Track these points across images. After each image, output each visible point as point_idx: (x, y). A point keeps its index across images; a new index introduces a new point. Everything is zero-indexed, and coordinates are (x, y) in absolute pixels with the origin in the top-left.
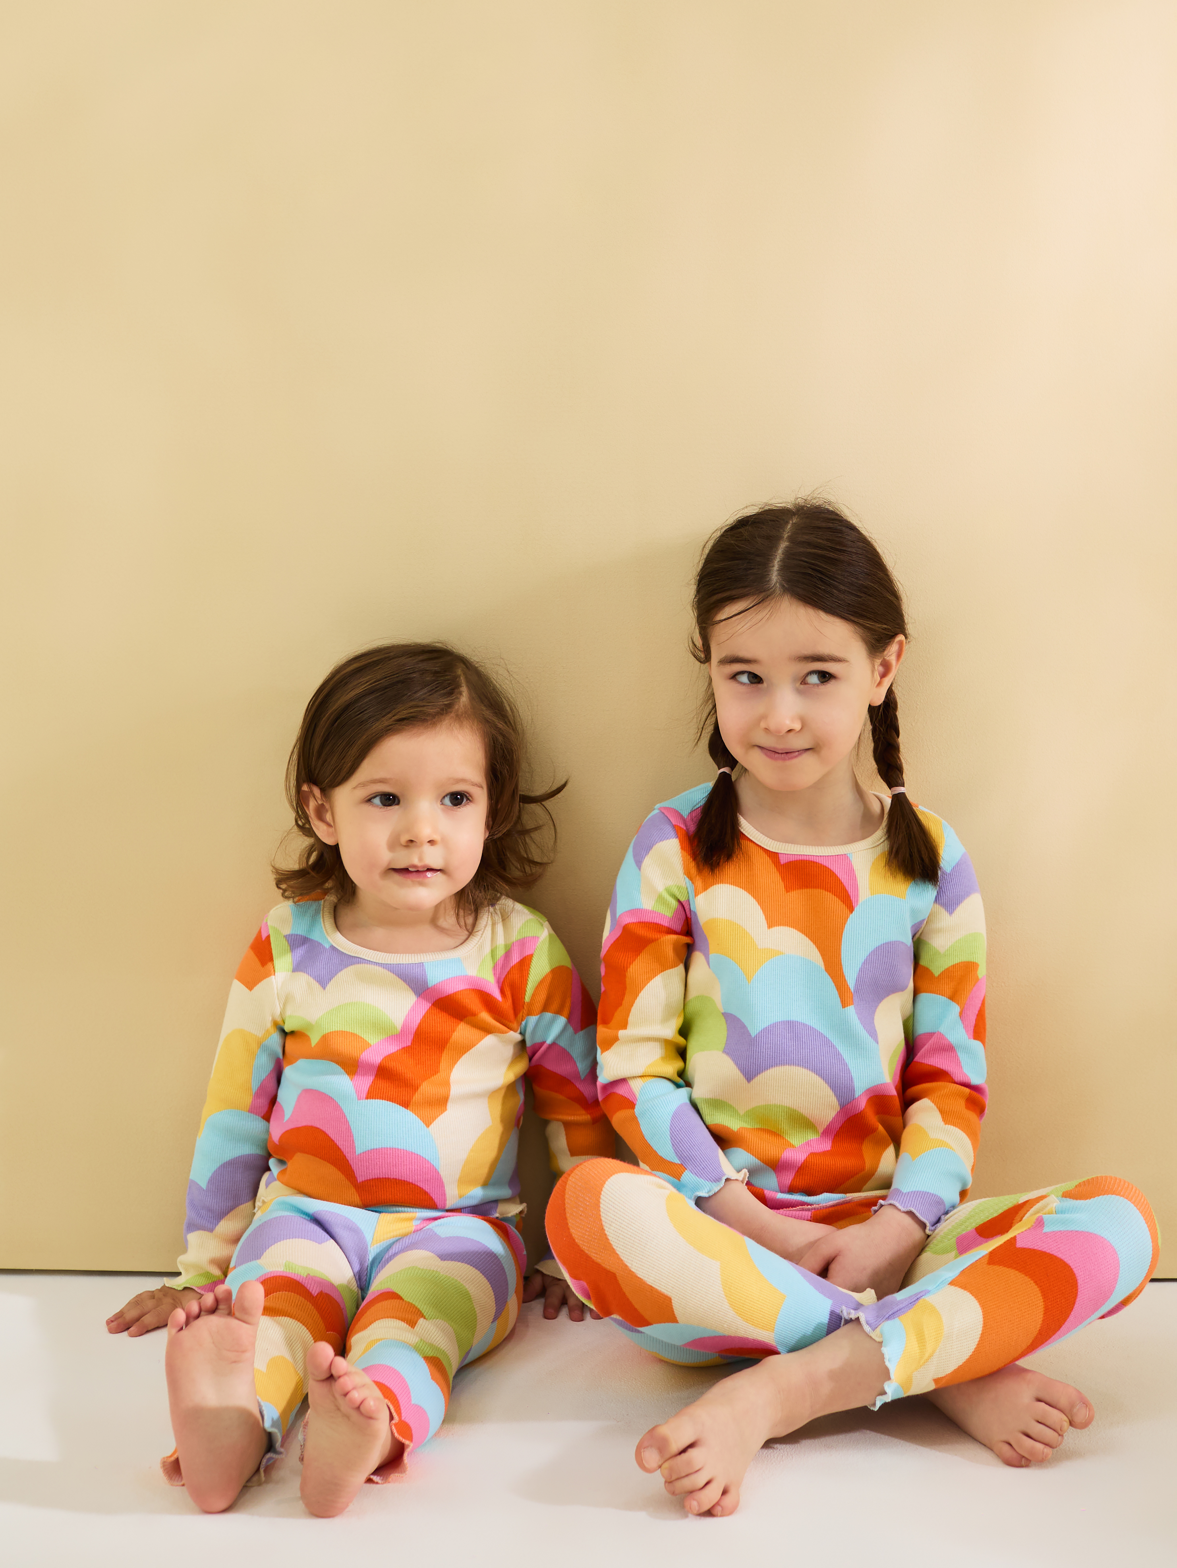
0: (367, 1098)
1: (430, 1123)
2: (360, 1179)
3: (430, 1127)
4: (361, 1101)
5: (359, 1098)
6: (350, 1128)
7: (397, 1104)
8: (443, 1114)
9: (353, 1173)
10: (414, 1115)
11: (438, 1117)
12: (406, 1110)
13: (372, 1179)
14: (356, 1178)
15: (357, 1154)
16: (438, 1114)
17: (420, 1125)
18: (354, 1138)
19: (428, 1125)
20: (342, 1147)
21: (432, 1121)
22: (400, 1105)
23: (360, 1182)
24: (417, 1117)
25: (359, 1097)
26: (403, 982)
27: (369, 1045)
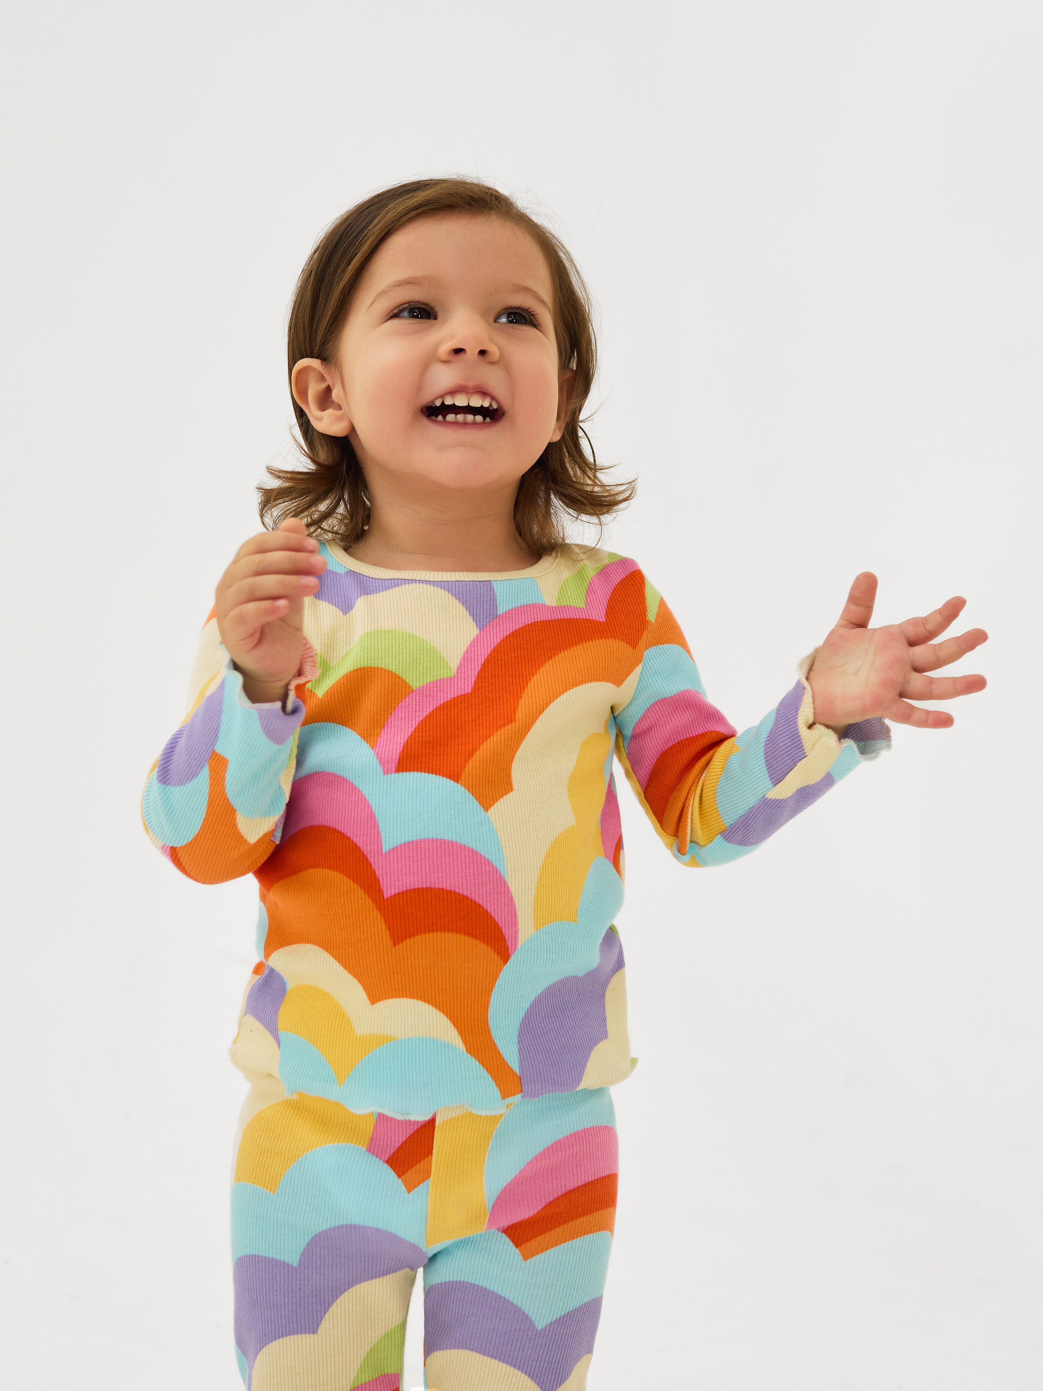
0: (398, 771)
1: (488, 806)
2: (388, 892)
3: (489, 811)
4: (389, 775)
5: (386, 772)
6: (374, 814)
7: (443, 776)
8: (508, 795)
9: (377, 885)
10: (467, 792)
11: (500, 798)
12: (456, 784)
13: (407, 891)
14: (382, 891)
15: (384, 851)
16: (501, 794)
17: (475, 807)
18: (380, 828)
19: (486, 809)
20: (361, 844)
21: (492, 803)
22: (447, 777)
23: (387, 898)
24: (471, 795)
25: (386, 769)
26: (461, 605)
27: (411, 689)
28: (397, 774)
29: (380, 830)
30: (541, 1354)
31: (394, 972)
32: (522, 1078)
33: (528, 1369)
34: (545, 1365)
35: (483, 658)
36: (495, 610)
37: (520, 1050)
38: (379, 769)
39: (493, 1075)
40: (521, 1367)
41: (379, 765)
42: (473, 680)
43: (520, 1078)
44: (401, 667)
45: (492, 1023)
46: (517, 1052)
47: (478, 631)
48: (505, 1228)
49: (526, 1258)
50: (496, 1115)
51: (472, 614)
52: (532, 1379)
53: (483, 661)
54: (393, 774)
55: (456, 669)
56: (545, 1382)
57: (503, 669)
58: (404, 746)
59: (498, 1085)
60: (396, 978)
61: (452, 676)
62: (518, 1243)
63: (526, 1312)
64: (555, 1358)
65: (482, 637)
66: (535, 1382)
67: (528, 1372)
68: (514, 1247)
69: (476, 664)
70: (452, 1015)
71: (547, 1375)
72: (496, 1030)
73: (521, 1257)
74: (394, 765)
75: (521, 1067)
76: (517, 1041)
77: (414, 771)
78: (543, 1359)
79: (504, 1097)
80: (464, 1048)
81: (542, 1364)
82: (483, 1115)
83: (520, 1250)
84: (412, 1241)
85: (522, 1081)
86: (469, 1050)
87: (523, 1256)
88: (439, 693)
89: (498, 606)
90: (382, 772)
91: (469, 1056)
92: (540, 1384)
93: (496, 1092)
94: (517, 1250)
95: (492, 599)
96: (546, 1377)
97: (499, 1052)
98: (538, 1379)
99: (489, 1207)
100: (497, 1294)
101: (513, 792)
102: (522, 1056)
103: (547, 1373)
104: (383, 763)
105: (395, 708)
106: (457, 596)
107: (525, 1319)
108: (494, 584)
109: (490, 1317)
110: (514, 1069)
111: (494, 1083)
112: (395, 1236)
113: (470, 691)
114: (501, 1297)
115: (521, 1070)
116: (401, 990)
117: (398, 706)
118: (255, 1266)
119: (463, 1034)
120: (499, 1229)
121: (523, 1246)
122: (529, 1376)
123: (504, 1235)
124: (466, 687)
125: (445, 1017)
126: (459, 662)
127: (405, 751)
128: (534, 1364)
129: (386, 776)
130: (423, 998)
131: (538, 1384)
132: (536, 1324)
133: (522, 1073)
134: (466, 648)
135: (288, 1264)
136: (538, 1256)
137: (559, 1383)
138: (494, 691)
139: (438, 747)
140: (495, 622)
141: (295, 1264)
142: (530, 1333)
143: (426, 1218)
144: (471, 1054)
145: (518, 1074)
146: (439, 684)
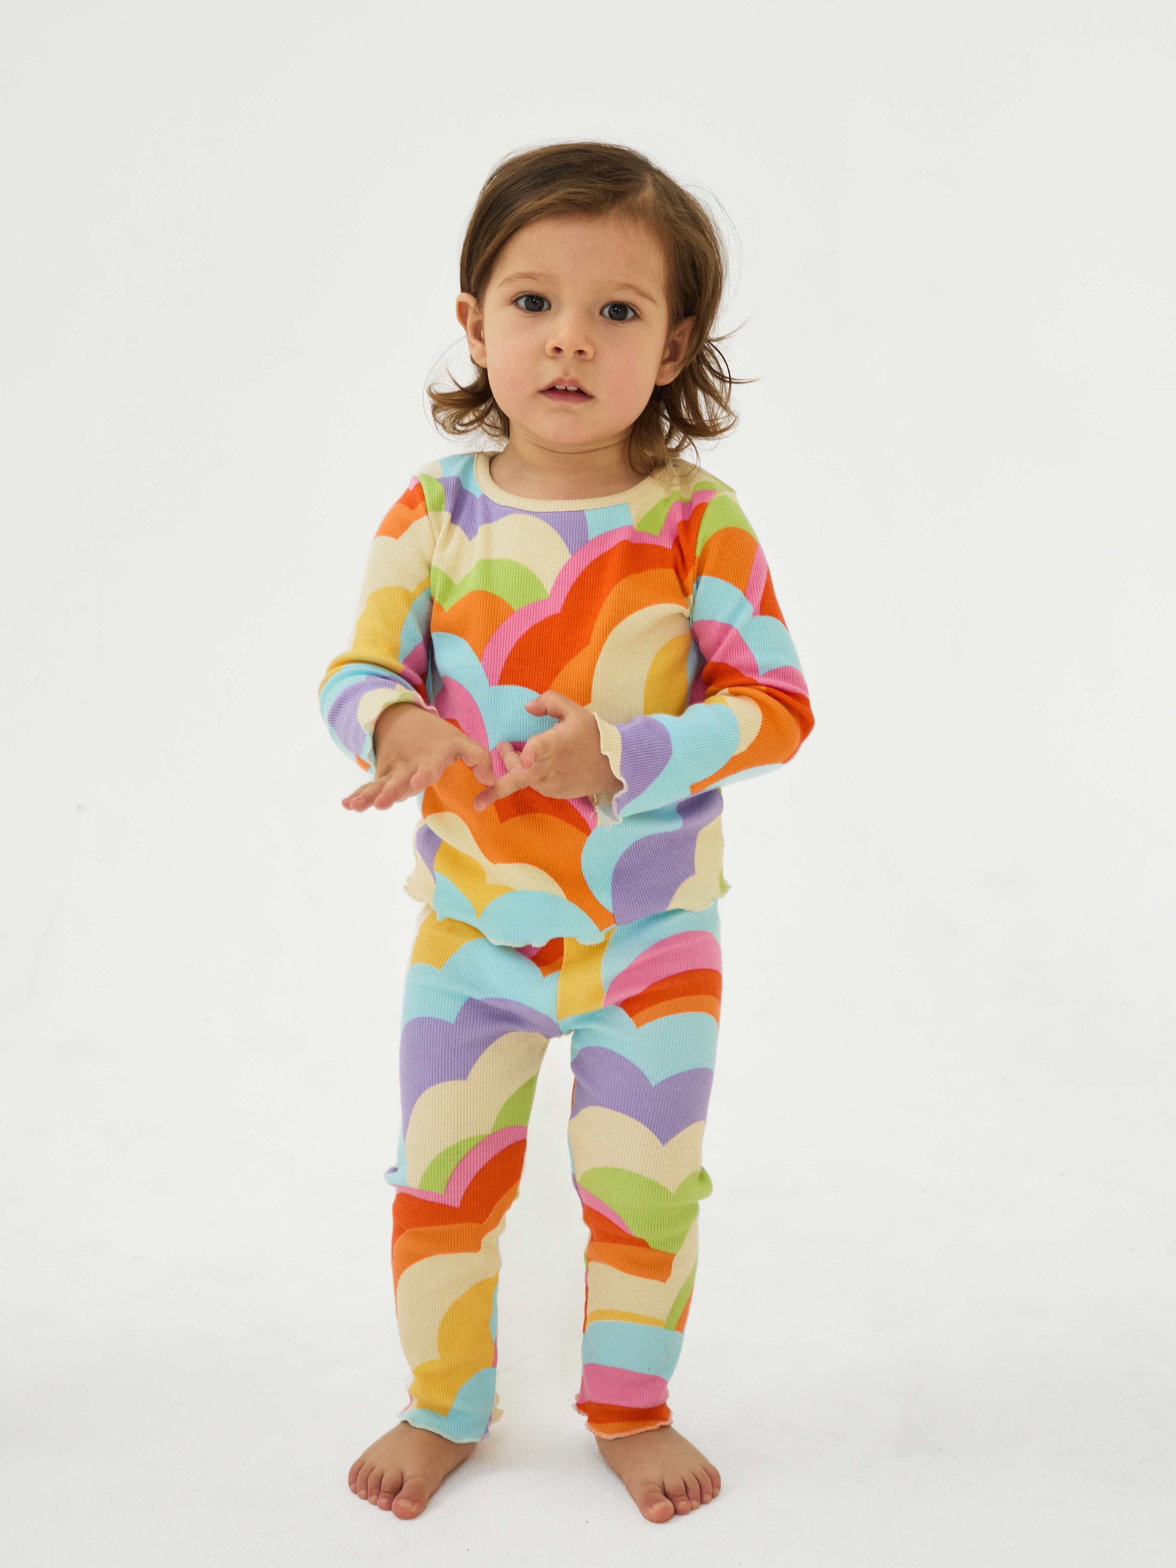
0: (500, 683)
4: (493, 686)
5: (491, 683)
25: (491, 681)
26: (557, 533)
27: (512, 611)
28: (499, 686)
29: (487, 733)
30: (656, 1108)
31: (503, 842)
32: (615, 915)
33: (647, 1121)
34: (661, 1117)
35: (572, 582)
36: (586, 537)
37: (614, 895)
38: (485, 681)
39: (591, 915)
40: (640, 1119)
41: (486, 678)
42: (563, 601)
43: (613, 915)
44: (505, 593)
45: (586, 875)
46: (611, 896)
47: (570, 556)
48: (621, 1002)
49: (638, 1025)
50: (597, 944)
51: (566, 542)
52: (650, 1129)
53: (572, 584)
54: (496, 686)
55: (550, 592)
56: (661, 1132)
57: (588, 591)
58: (505, 663)
59: (596, 922)
60: (505, 847)
61: (547, 598)
62: (631, 1014)
63: (641, 1069)
64: (668, 1112)
65: (573, 561)
66: (653, 1132)
67: (646, 1123)
68: (628, 1017)
69: (566, 587)
70: (552, 872)
71: (662, 1126)
72: (591, 880)
73: (634, 1025)
74: (497, 679)
75: (614, 907)
76: (611, 887)
77: (512, 684)
78: (659, 1112)
79: (601, 930)
80: (565, 897)
81: (658, 1117)
82: (587, 945)
83: (633, 1019)
84: (546, 1014)
85: (615, 917)
86: (569, 898)
87: (636, 1024)
88: (535, 614)
89: (589, 533)
90: (488, 684)
91: (570, 903)
92: (657, 1134)
93: (595, 927)
94: (631, 1020)
95: (584, 528)
96: (662, 1128)
97: (594, 897)
98: (655, 1129)
99: (606, 989)
100: (618, 1054)
101: (591, 704)
102: (615, 899)
103: (662, 1124)
104: (489, 675)
105: (499, 627)
106: (554, 526)
107: (641, 1076)
108: (587, 513)
109: (614, 1075)
110: (608, 910)
111: (592, 921)
112: (532, 1009)
113: (559, 612)
114: (621, 1056)
115: (614, 910)
116: (509, 857)
117: (502, 625)
118: (420, 1027)
119: (564, 886)
120: (616, 1004)
121: (635, 1016)
122: (647, 1126)
123: (621, 1008)
124: (556, 608)
125: (547, 874)
126: (552, 585)
127: (506, 667)
128: (651, 1116)
129: (491, 688)
130: (527, 861)
131: (656, 1134)
132: (651, 1081)
133: (615, 911)
134: (558, 573)
135: (447, 1022)
136: (648, 1024)
137: (672, 1133)
138: (579, 612)
139: (532, 663)
140: (585, 547)
141: (453, 1022)
142: (646, 1089)
143: (556, 997)
144: (571, 901)
145: (612, 912)
146: (534, 607)
